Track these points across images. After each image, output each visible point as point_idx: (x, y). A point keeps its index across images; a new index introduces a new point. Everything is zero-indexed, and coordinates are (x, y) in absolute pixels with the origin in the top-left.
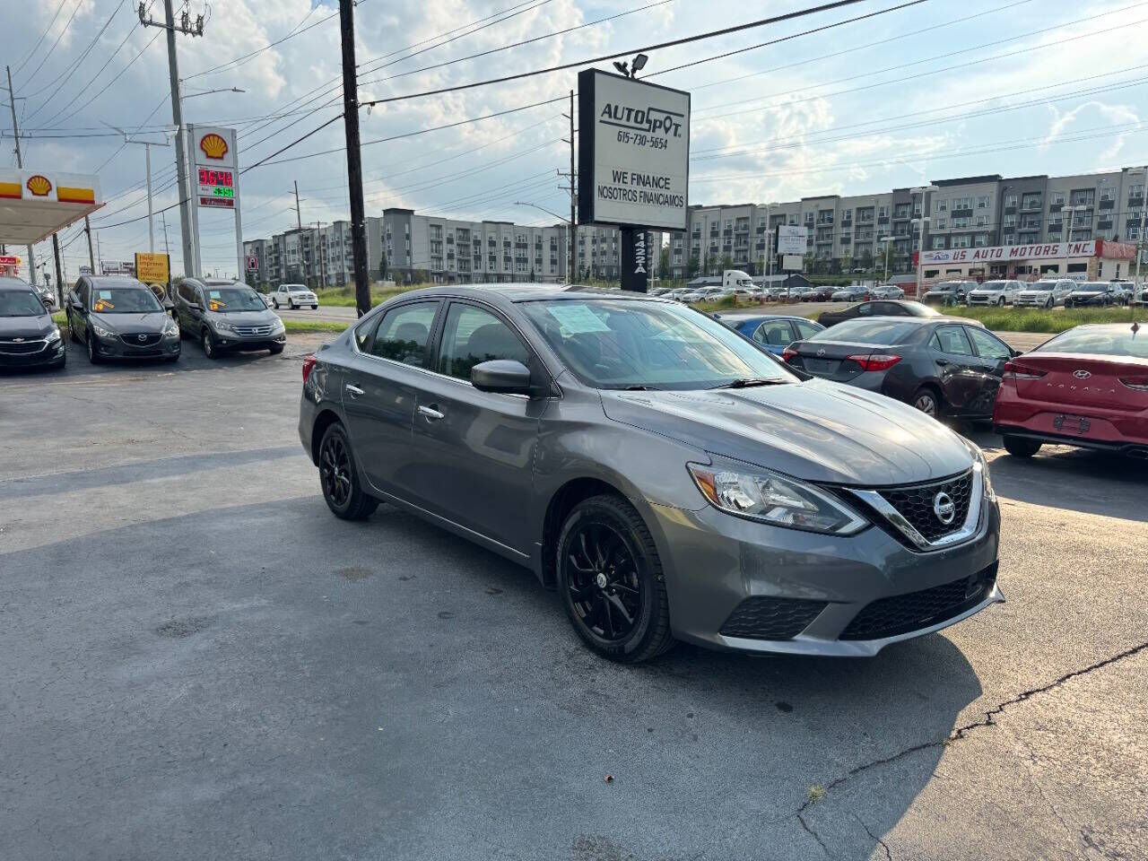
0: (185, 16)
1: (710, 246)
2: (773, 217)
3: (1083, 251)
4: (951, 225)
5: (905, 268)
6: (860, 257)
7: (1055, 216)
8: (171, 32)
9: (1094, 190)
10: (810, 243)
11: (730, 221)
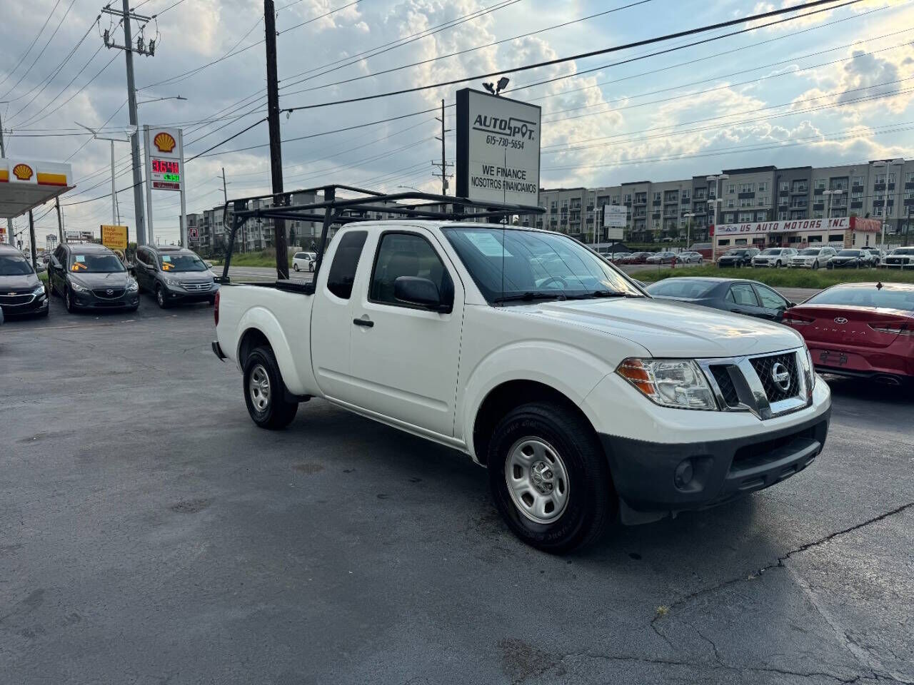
0: (140, 40)
1: (550, 220)
2: (600, 198)
3: (840, 225)
4: (738, 204)
5: (703, 237)
6: (668, 229)
7: (818, 198)
8: (129, 53)
9: (847, 178)
10: (628, 218)
11: (566, 201)
